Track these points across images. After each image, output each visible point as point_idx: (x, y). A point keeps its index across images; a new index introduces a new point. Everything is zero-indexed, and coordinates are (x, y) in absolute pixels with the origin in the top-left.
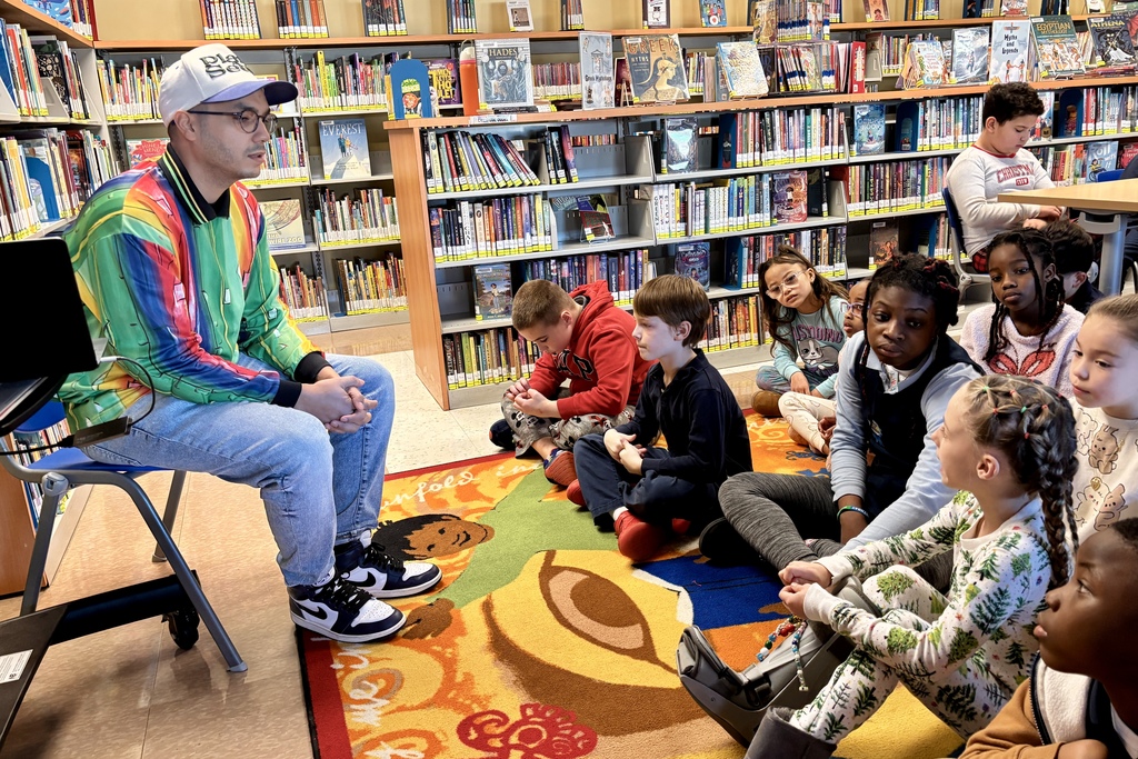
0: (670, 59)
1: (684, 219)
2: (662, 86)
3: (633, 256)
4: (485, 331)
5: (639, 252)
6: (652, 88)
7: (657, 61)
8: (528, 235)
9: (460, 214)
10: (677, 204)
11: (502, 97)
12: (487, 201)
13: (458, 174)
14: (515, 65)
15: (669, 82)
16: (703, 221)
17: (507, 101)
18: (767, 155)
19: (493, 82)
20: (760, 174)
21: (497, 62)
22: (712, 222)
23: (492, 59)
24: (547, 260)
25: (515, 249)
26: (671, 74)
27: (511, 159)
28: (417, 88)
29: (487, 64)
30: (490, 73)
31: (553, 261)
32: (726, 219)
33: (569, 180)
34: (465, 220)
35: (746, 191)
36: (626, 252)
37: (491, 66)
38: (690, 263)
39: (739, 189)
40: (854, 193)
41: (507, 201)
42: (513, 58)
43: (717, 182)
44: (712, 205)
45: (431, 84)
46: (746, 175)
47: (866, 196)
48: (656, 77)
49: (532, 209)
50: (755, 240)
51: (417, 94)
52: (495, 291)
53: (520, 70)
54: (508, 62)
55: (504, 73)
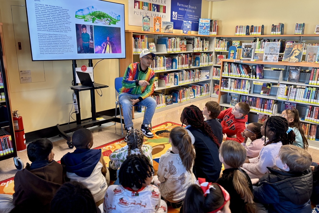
0: (299, 50)
1: (287, 95)
2: (293, 57)
3: (269, 101)
5: (271, 101)
6: (289, 58)
7: (294, 50)
8: (243, 89)
9: (228, 81)
10: (285, 90)
11: (246, 56)
12: (235, 79)
13: (230, 72)
14: (250, 49)
15: (295, 57)
16: (294, 97)
17: (247, 57)
19: (245, 53)
20: (318, 88)
21: (246, 48)
22: (297, 98)
23: (245, 47)
24: (246, 96)
25: (240, 92)
26: (297, 54)
27: (244, 71)
28: (233, 52)
29: (244, 49)
30: (244, 51)
31: (247, 97)
32: (302, 99)
33: (256, 78)
34: (229, 82)
35: (311, 92)
36: (268, 99)
37: (245, 49)
38: (288, 108)
39: (308, 91)
41: (240, 80)
42: (250, 48)
44: (297, 93)
45: (237, 52)
46: (312, 87)
48: (292, 55)
49: (245, 83)
50: (312, 107)
51: (233, 53)
52: (234, 100)
53: (251, 51)
54: (249, 49)
55: (247, 51)
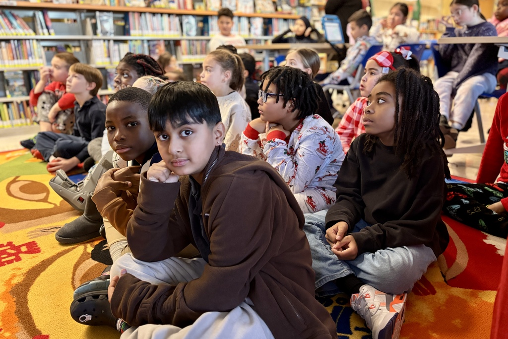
1: (109, 56)
4: (12, 102)
8: (30, 58)
10: (105, 50)
18: (145, 32)
20: (143, 41)
33: (49, 34)
35: (137, 47)
39: (134, 45)
40: (184, 51)
43: (124, 41)
44: (121, 51)
46: (136, 40)
47: (190, 53)
49: (32, 46)
